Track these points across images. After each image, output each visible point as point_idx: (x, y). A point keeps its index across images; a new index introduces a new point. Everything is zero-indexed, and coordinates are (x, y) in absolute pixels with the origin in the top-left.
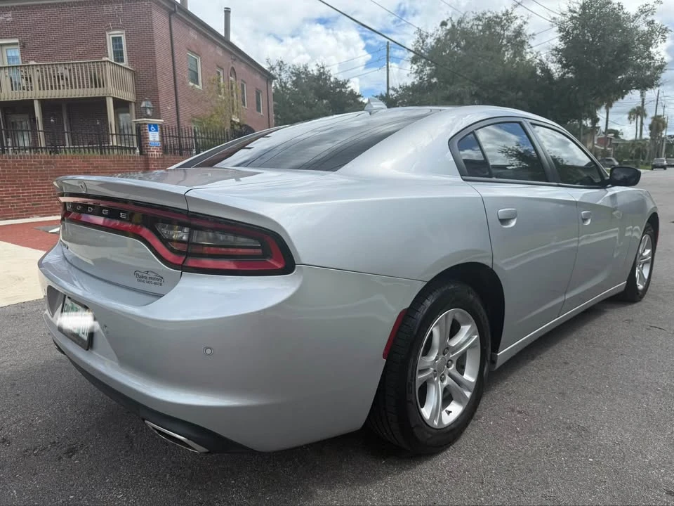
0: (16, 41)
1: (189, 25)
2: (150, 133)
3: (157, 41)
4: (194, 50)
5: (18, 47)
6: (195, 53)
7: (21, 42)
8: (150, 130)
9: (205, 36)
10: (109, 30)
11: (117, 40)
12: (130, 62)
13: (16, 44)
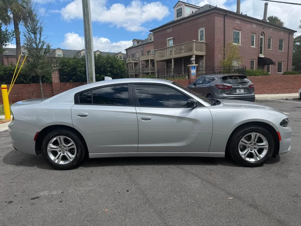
0: (172, 38)
1: (235, 18)
2: (192, 70)
3: (216, 29)
4: (238, 28)
5: (172, 40)
6: (238, 30)
7: (173, 38)
8: (192, 69)
9: (245, 21)
10: (199, 28)
11: (202, 32)
12: (206, 40)
13: (172, 39)
